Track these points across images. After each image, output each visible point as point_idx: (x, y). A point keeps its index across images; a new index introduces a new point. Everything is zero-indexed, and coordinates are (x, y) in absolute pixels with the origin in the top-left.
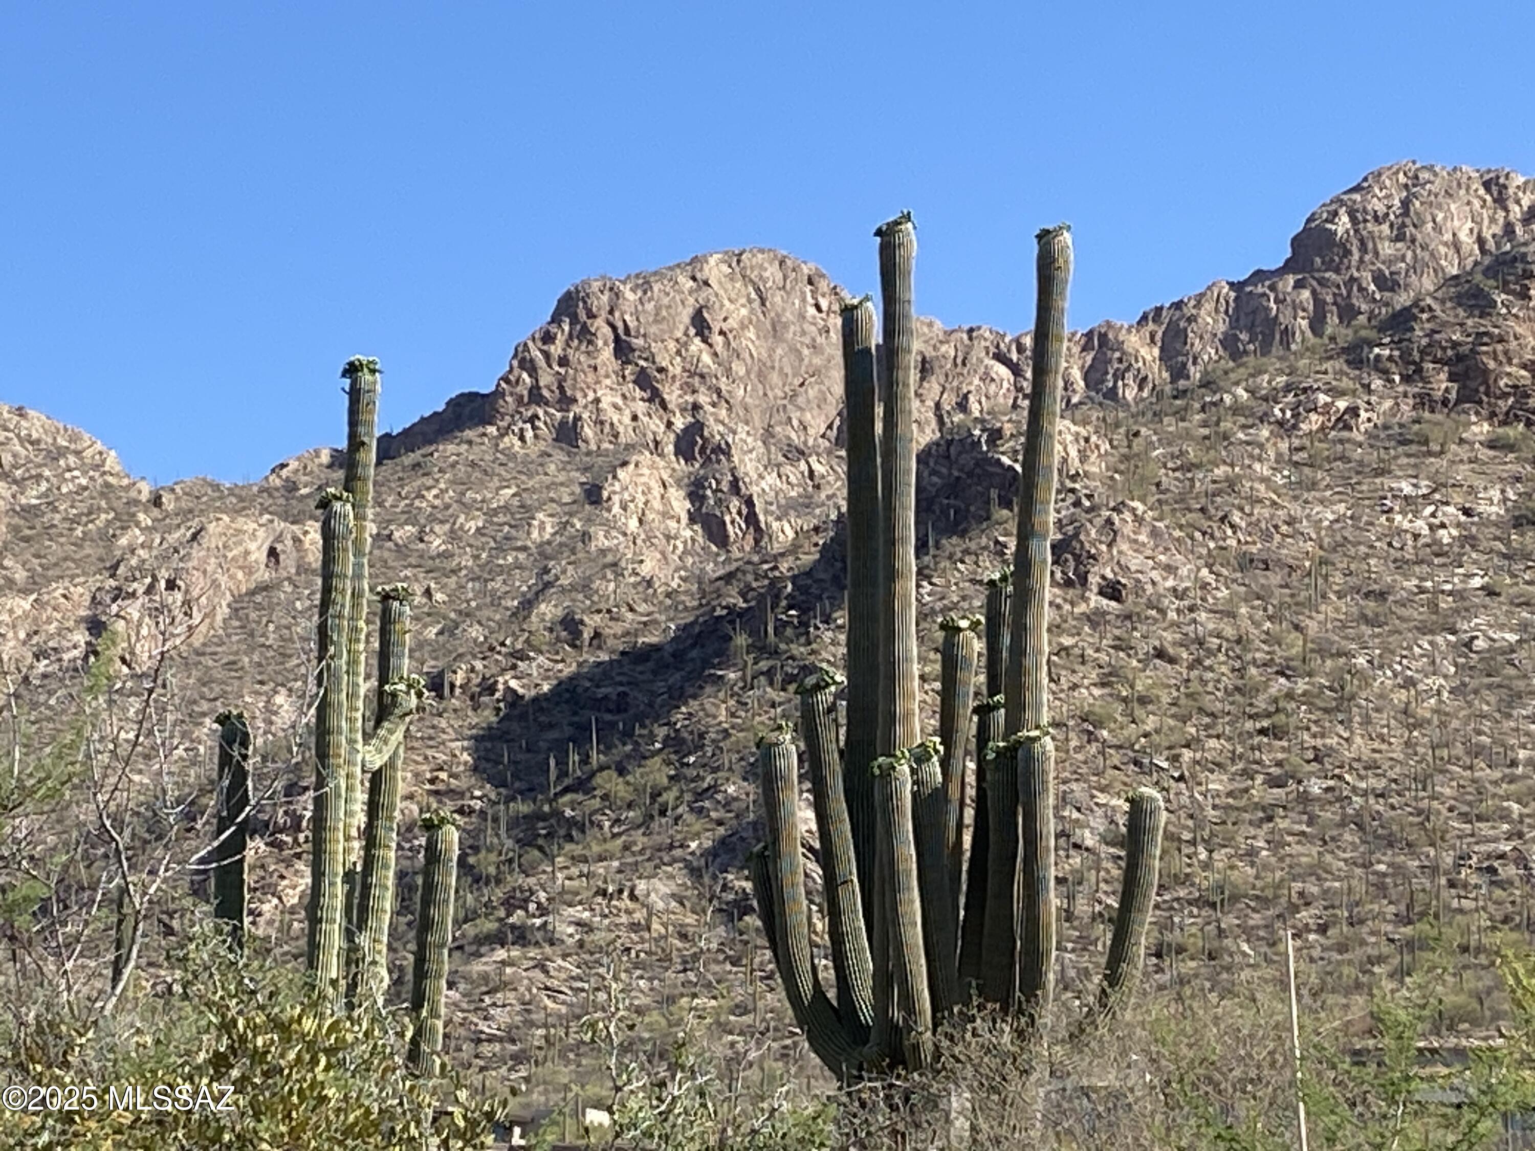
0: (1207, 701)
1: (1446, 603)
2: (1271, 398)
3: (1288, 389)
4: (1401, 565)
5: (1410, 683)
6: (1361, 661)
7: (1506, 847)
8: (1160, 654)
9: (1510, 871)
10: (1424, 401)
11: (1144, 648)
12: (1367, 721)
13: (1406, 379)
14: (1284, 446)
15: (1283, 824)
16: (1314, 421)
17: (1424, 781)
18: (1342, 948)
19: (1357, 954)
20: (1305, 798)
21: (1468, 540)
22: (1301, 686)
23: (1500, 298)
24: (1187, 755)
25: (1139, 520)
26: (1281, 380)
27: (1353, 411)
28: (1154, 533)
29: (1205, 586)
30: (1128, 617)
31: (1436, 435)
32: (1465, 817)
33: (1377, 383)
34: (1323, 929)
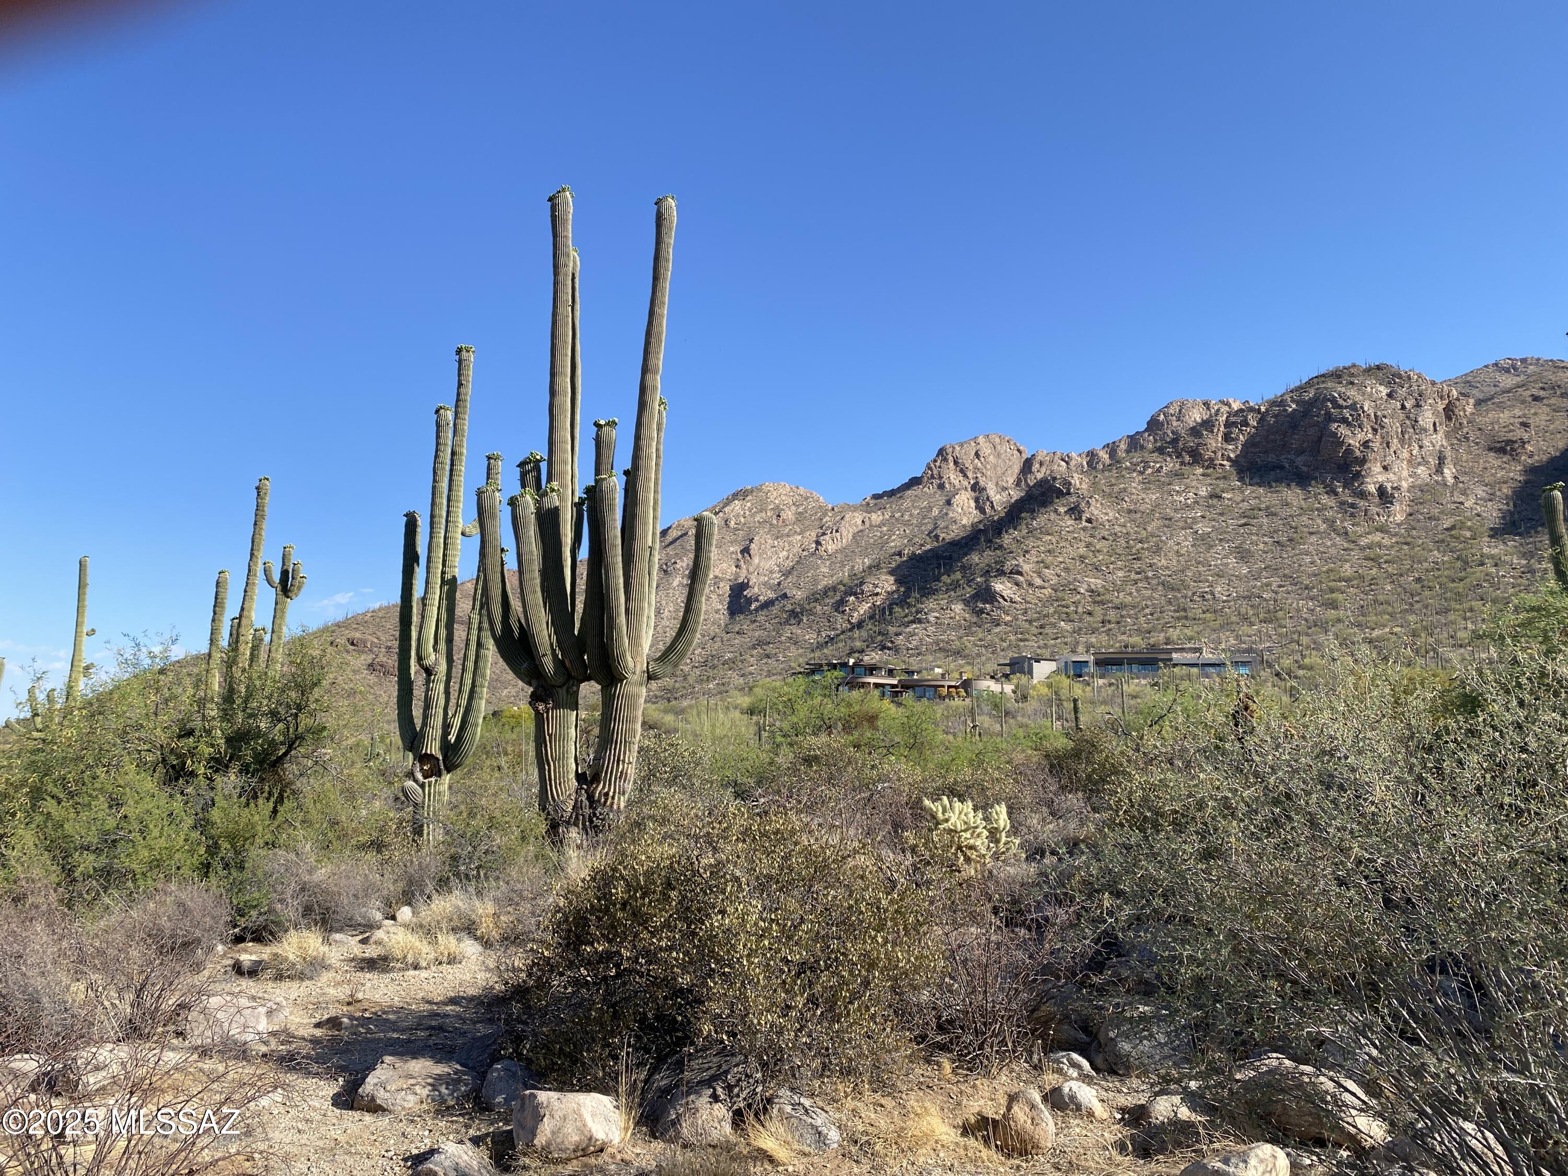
0: (1118, 551)
1: (1189, 521)
2: (1137, 464)
3: (1142, 462)
4: (1176, 510)
5: (1179, 544)
6: (1164, 538)
7: (1207, 590)
8: (1104, 538)
9: (1208, 596)
10: (1182, 463)
11: (1099, 537)
12: (1166, 555)
13: (1177, 457)
14: (1141, 478)
15: (1140, 585)
16: (1150, 471)
17: (1183, 571)
18: (1157, 620)
19: (1162, 621)
20: (1147, 578)
21: (1196, 502)
22: (1146, 546)
23: (1205, 433)
24: (1111, 566)
25: (1097, 501)
26: (1139, 460)
27: (1161, 467)
28: (1102, 504)
29: (1117, 518)
30: (1094, 528)
31: (1186, 472)
32: (1195, 582)
33: (1168, 459)
34: (1152, 614)
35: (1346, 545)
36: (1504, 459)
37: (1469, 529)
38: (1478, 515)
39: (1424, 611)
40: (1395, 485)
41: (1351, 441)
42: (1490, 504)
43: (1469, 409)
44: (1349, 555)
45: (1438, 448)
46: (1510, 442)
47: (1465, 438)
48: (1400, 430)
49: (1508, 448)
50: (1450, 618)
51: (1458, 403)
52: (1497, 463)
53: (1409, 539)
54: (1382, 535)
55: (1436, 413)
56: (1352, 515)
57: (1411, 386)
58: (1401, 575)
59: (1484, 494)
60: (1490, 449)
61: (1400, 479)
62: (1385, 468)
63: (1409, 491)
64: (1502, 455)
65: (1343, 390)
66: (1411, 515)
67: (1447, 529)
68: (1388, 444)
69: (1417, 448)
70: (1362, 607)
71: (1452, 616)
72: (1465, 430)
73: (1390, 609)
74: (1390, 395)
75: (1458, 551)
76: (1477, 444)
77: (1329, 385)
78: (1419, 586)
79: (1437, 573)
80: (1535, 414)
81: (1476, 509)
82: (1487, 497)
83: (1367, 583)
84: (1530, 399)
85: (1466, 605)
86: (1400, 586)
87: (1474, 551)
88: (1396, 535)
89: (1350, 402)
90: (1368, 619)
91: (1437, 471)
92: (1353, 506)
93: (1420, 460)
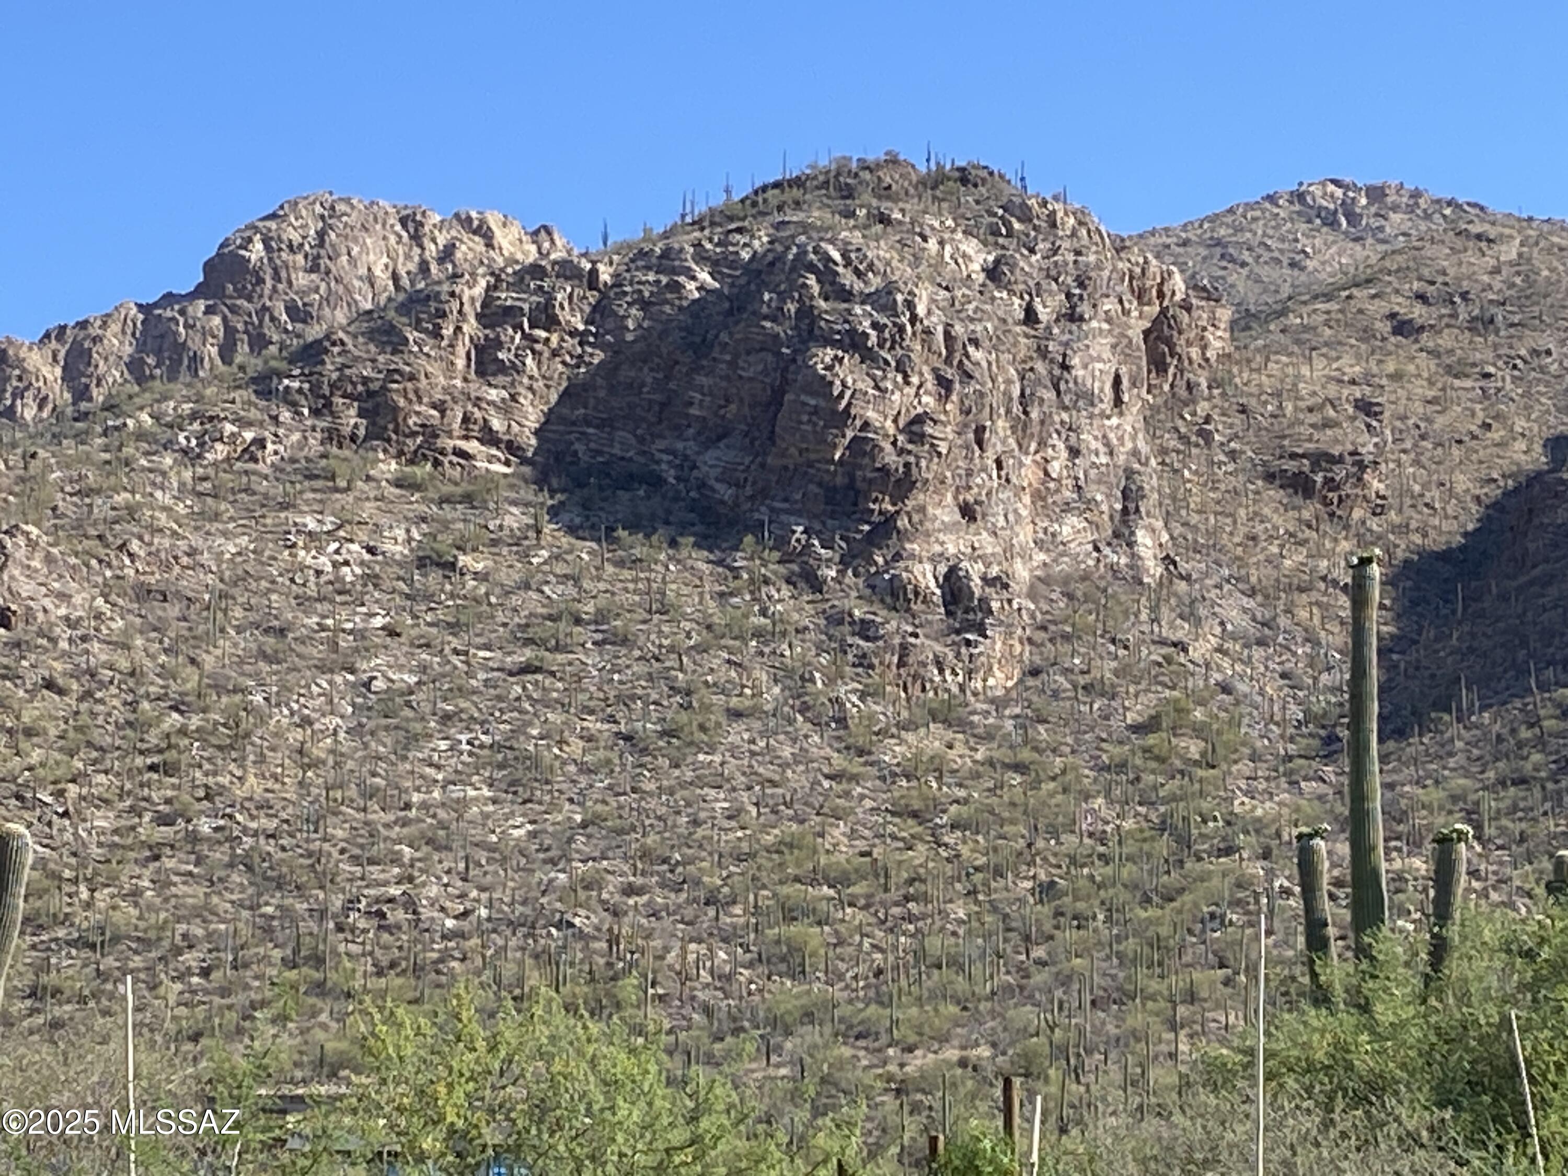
0: (96, 736)
1: (346, 642)
2: (177, 425)
3: (194, 416)
4: (302, 601)
5: (306, 722)
6: (258, 699)
7: (395, 891)
8: (49, 685)
9: (398, 915)
10: (332, 436)
11: (32, 678)
12: (261, 759)
13: (316, 413)
14: (187, 475)
15: (170, 863)
16: (221, 451)
17: (316, 822)
18: (224, 992)
19: (239, 999)
20: (194, 838)
21: (371, 579)
22: (195, 721)
23: (412, 335)
24: (73, 790)
25: (32, 544)
26: (187, 407)
27: (261, 443)
28: (49, 559)
29: (99, 616)
30: (18, 645)
31: (342, 470)
32: (355, 860)
33: (286, 415)
34: (205, 973)
35: (839, 761)
36: (1306, 515)
37: (1199, 731)
38: (1226, 689)
39: (1059, 993)
40: (994, 571)
41: (871, 414)
42: (1258, 653)
43: (1218, 342)
44: (847, 794)
45: (1121, 459)
46: (1322, 459)
47: (1201, 433)
48: (1016, 392)
49: (1319, 478)
50: (1130, 1022)
51: (1185, 317)
52: (1283, 522)
53: (1026, 755)
54: (949, 735)
55: (1122, 347)
56: (863, 661)
57: (1055, 251)
58: (998, 873)
59: (1244, 622)
60: (1270, 477)
61: (1009, 552)
62: (968, 512)
63: (1032, 595)
64: (1298, 500)
65: (857, 238)
66: (1035, 672)
67: (1136, 728)
68: (980, 431)
69: (1064, 454)
70: (879, 972)
71: (1136, 1019)
72: (1203, 408)
73: (961, 984)
74: (993, 273)
75: (1165, 801)
76: (1233, 455)
77: (816, 216)
78: (1046, 910)
79: (1101, 871)
80: (1397, 377)
81: (1219, 669)
82: (1253, 631)
83: (895, 895)
84: (1385, 327)
85: (1177, 982)
86: (995, 909)
87: (1205, 805)
88: (988, 736)
89: (876, 282)
90: (898, 1014)
91: (1116, 535)
92: (865, 629)
93: (1068, 494)
